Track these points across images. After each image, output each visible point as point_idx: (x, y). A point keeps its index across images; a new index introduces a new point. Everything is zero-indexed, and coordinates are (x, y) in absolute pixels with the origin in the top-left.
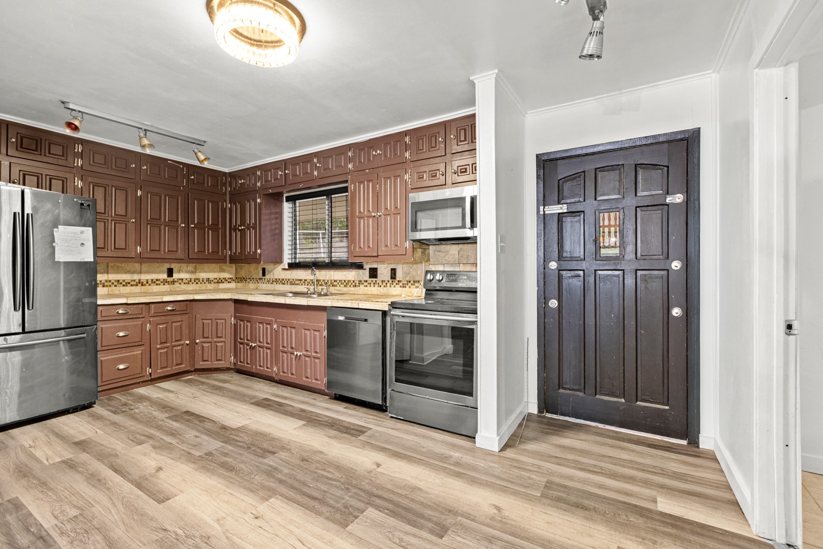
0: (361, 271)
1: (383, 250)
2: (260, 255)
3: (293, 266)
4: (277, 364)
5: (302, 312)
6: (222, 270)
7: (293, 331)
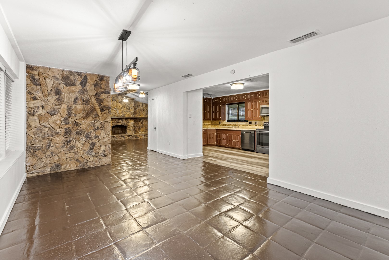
0: (247, 123)
1: (254, 118)
2: (221, 118)
3: (228, 121)
4: (228, 144)
5: (234, 131)
6: (209, 122)
7: (232, 136)
